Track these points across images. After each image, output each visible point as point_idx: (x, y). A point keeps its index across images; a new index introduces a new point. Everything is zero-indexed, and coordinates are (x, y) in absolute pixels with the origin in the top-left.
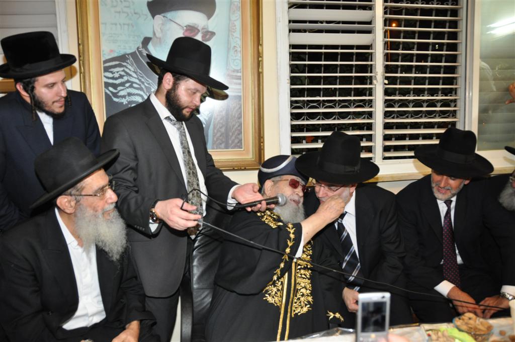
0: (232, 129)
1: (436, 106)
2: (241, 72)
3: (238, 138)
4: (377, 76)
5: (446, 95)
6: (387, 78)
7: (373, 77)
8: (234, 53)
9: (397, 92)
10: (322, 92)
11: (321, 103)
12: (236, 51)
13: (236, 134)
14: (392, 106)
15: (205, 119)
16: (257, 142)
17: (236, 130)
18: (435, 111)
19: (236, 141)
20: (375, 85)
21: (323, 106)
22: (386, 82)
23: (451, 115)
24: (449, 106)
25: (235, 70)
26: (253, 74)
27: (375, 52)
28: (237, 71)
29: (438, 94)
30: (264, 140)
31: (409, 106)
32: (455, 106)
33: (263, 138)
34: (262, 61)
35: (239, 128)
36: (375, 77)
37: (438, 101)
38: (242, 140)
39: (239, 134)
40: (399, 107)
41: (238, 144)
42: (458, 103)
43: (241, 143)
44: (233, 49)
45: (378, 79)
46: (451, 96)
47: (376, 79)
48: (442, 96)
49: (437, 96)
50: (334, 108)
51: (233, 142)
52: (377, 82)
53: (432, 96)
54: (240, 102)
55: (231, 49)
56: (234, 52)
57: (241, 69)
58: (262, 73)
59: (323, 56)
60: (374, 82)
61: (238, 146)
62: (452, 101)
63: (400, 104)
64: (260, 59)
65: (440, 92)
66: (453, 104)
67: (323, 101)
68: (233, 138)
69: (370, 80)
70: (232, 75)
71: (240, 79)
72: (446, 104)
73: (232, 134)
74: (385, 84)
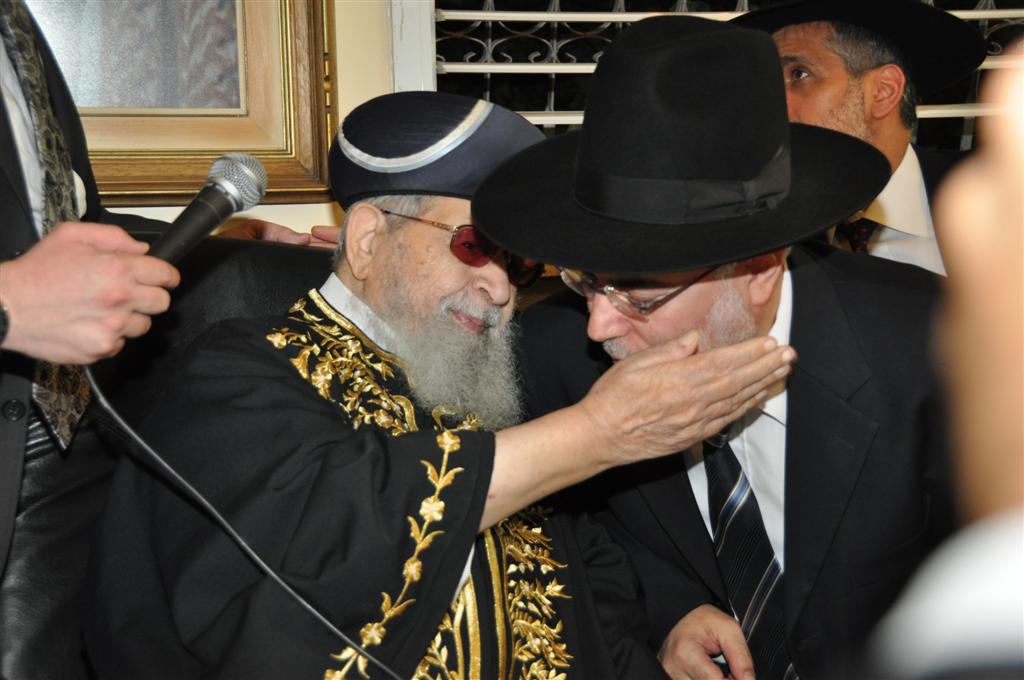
0: (192, 14)
3: (219, 59)
13: (209, 39)
16: (304, 77)
17: (207, 25)
19: (212, 72)
30: (333, 68)
33: (330, 56)
35: (222, 15)
38: (235, 68)
39: (221, 43)
41: (222, 89)
43: (236, 82)
51: (197, 74)
61: (218, 94)
68: (197, 56)
73: (193, 43)
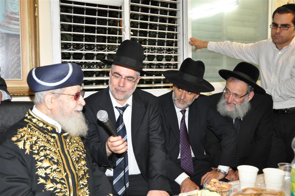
2: (19, 15)
25: (13, 12)
26: (30, 17)
28: (16, 14)
34: (38, 7)
54: (18, 40)
57: (18, 12)
58: (38, 16)
64: (36, 5)
70: (11, 17)
71: (18, 21)
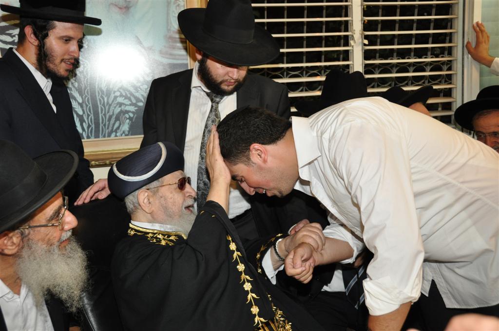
1: (424, 71)
4: (354, 36)
5: (437, 56)
6: (366, 37)
7: (350, 37)
8: (176, 9)
9: (378, 55)
10: (285, 58)
11: (284, 71)
12: (178, 5)
14: (373, 73)
15: (142, 95)
18: (424, 76)
20: (353, 46)
21: (287, 76)
22: (366, 42)
23: (443, 81)
24: (440, 69)
27: (352, 5)
29: (427, 55)
31: (392, 71)
32: (450, 69)
36: (353, 36)
37: (427, 64)
40: (380, 73)
42: (454, 65)
44: (174, 3)
45: (355, 39)
46: (442, 57)
47: (353, 39)
48: (432, 58)
49: (425, 58)
50: (301, 77)
52: (355, 42)
53: (420, 58)
55: (172, 3)
56: (176, 7)
59: (286, 12)
60: (352, 42)
62: (443, 63)
63: (380, 70)
65: (429, 53)
66: (445, 67)
67: (288, 68)
69: (346, 41)
72: (436, 67)
74: (365, 45)
